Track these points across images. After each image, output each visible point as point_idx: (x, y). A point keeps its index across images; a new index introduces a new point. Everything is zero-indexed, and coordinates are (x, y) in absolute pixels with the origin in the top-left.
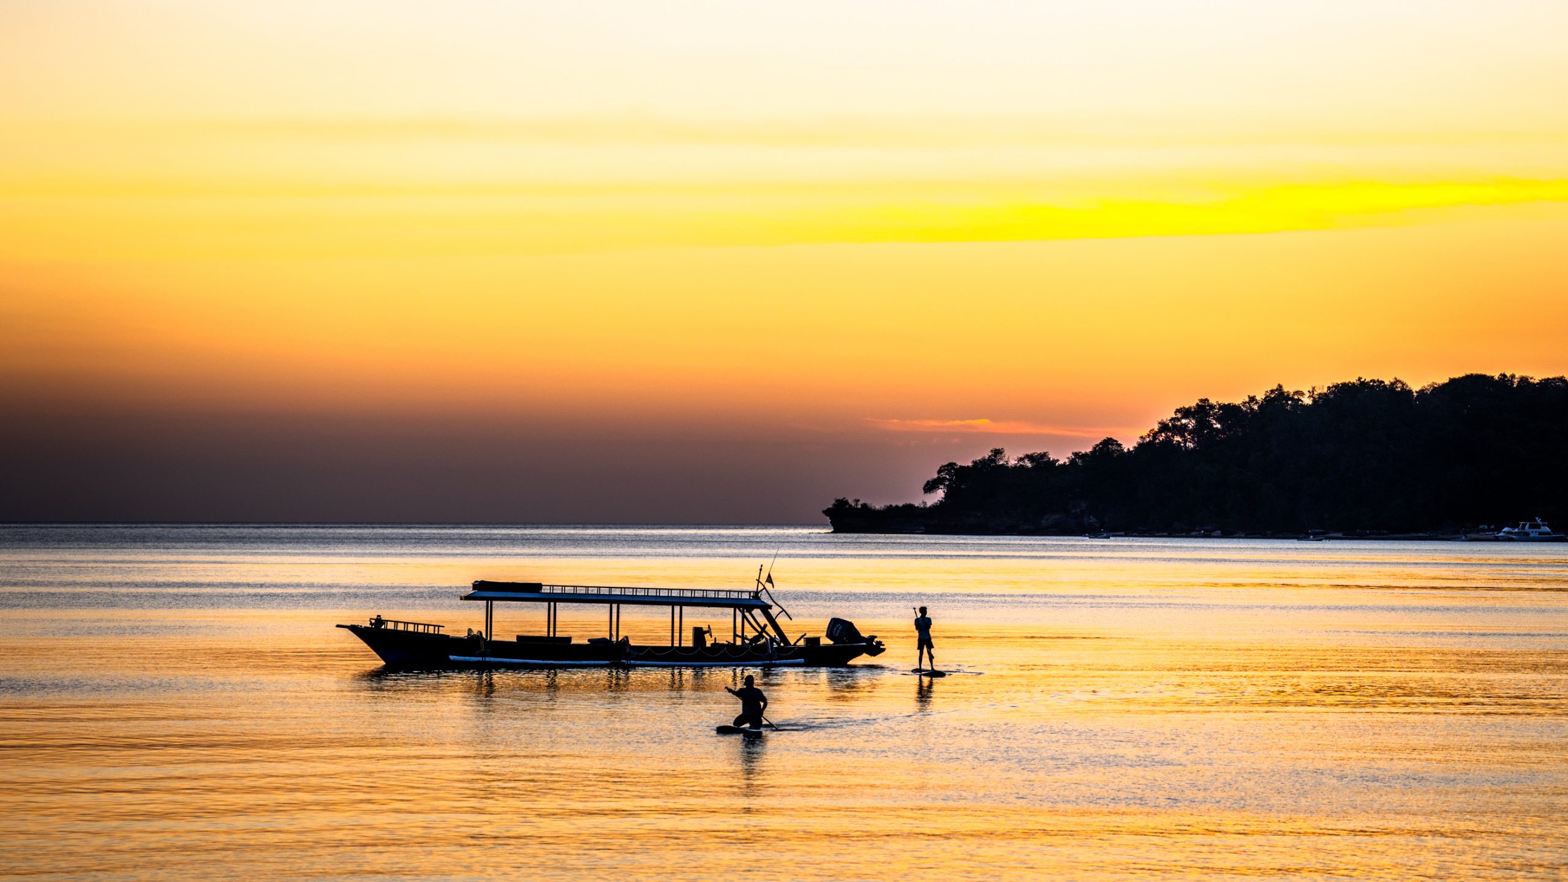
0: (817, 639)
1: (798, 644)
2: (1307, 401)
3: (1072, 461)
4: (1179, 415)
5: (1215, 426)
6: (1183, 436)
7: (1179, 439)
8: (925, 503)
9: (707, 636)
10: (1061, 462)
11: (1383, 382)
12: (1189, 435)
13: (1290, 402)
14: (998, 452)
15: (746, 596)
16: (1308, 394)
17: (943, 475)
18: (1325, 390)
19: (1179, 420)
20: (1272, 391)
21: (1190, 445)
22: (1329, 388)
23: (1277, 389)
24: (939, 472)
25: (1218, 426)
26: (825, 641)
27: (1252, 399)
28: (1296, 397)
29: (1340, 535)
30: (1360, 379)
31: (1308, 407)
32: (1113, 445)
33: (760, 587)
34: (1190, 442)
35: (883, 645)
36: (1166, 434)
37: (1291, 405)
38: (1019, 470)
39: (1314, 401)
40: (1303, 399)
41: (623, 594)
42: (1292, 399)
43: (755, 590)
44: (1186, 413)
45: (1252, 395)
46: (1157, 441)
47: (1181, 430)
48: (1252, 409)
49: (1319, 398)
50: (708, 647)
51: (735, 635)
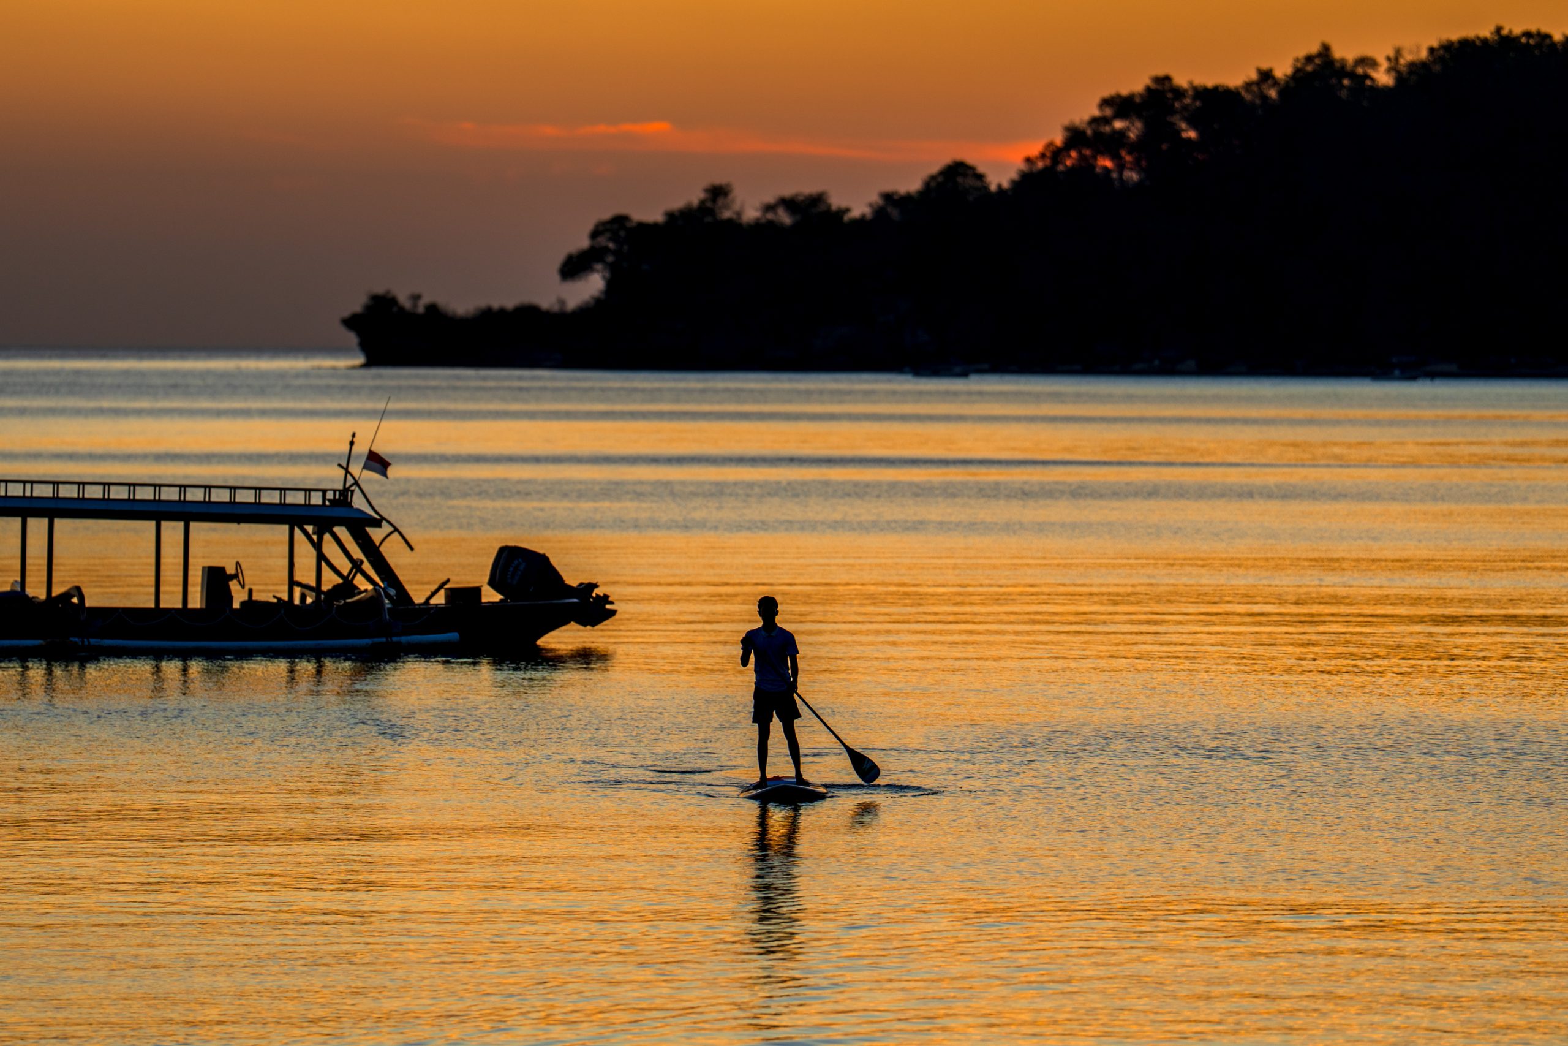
0: (477, 591)
1: (433, 601)
2: (1383, 77)
3: (880, 213)
4: (1108, 112)
5: (1184, 135)
6: (1115, 157)
7: (1109, 163)
8: (562, 302)
9: (234, 585)
10: (856, 213)
11: (1548, 36)
12: (1130, 153)
13: (1346, 82)
14: (718, 192)
15: (316, 499)
16: (1384, 65)
17: (602, 241)
18: (1424, 54)
19: (1106, 121)
20: (1309, 59)
21: (1132, 176)
22: (1432, 50)
23: (1320, 55)
24: (595, 234)
25: (1192, 134)
26: (490, 596)
27: (1266, 76)
28: (1360, 70)
29: (1454, 368)
30: (1499, 30)
31: (1386, 90)
32: (965, 175)
33: (350, 481)
34: (1131, 169)
35: (612, 603)
36: (1080, 153)
37: (1349, 89)
38: (763, 229)
39: (1400, 79)
40: (1374, 74)
41: (28, 494)
42: (1352, 75)
43: (341, 487)
44: (1120, 105)
45: (1265, 66)
46: (1061, 168)
47: (1112, 143)
48: (1265, 98)
49: (1411, 72)
50: (236, 610)
51: (292, 583)
